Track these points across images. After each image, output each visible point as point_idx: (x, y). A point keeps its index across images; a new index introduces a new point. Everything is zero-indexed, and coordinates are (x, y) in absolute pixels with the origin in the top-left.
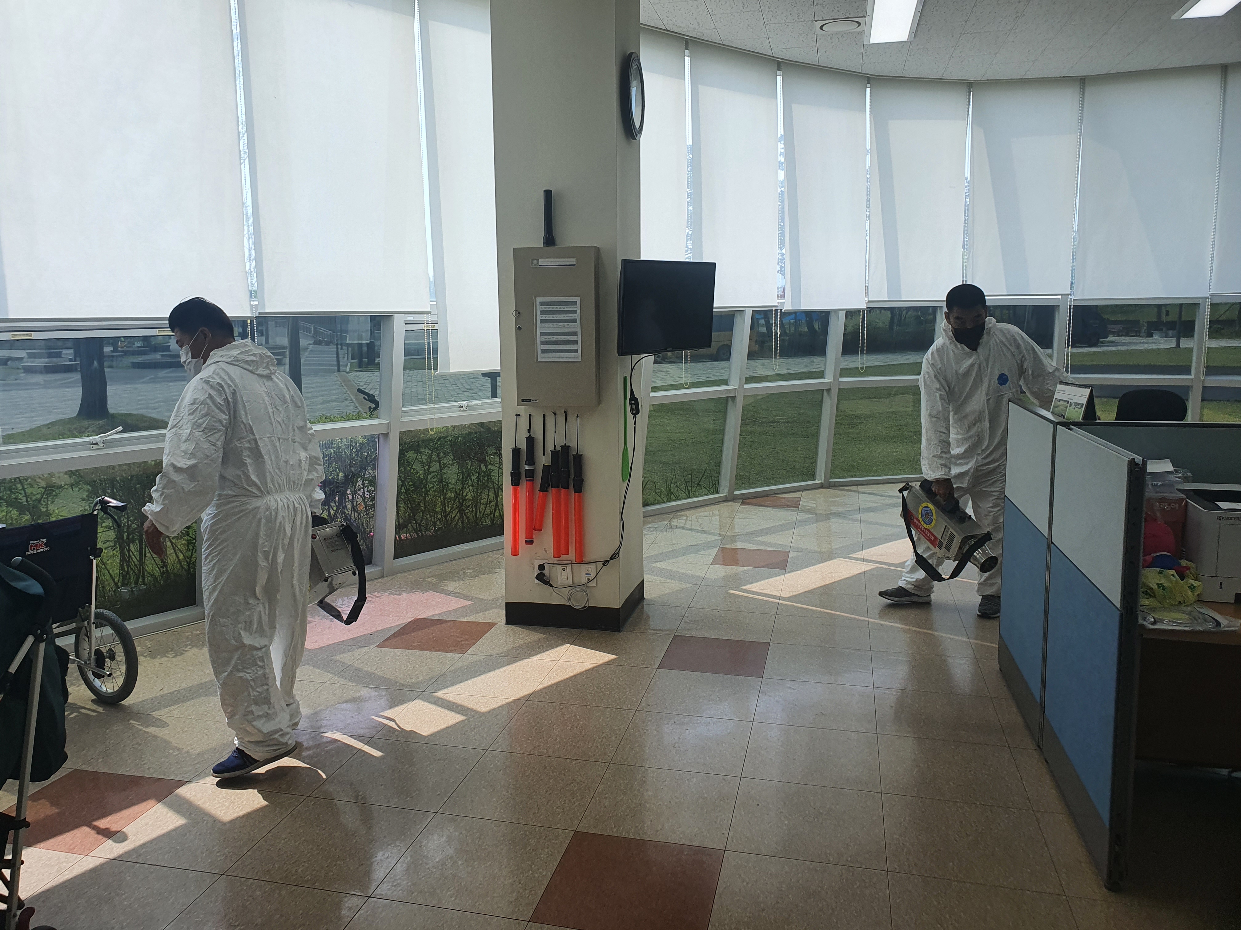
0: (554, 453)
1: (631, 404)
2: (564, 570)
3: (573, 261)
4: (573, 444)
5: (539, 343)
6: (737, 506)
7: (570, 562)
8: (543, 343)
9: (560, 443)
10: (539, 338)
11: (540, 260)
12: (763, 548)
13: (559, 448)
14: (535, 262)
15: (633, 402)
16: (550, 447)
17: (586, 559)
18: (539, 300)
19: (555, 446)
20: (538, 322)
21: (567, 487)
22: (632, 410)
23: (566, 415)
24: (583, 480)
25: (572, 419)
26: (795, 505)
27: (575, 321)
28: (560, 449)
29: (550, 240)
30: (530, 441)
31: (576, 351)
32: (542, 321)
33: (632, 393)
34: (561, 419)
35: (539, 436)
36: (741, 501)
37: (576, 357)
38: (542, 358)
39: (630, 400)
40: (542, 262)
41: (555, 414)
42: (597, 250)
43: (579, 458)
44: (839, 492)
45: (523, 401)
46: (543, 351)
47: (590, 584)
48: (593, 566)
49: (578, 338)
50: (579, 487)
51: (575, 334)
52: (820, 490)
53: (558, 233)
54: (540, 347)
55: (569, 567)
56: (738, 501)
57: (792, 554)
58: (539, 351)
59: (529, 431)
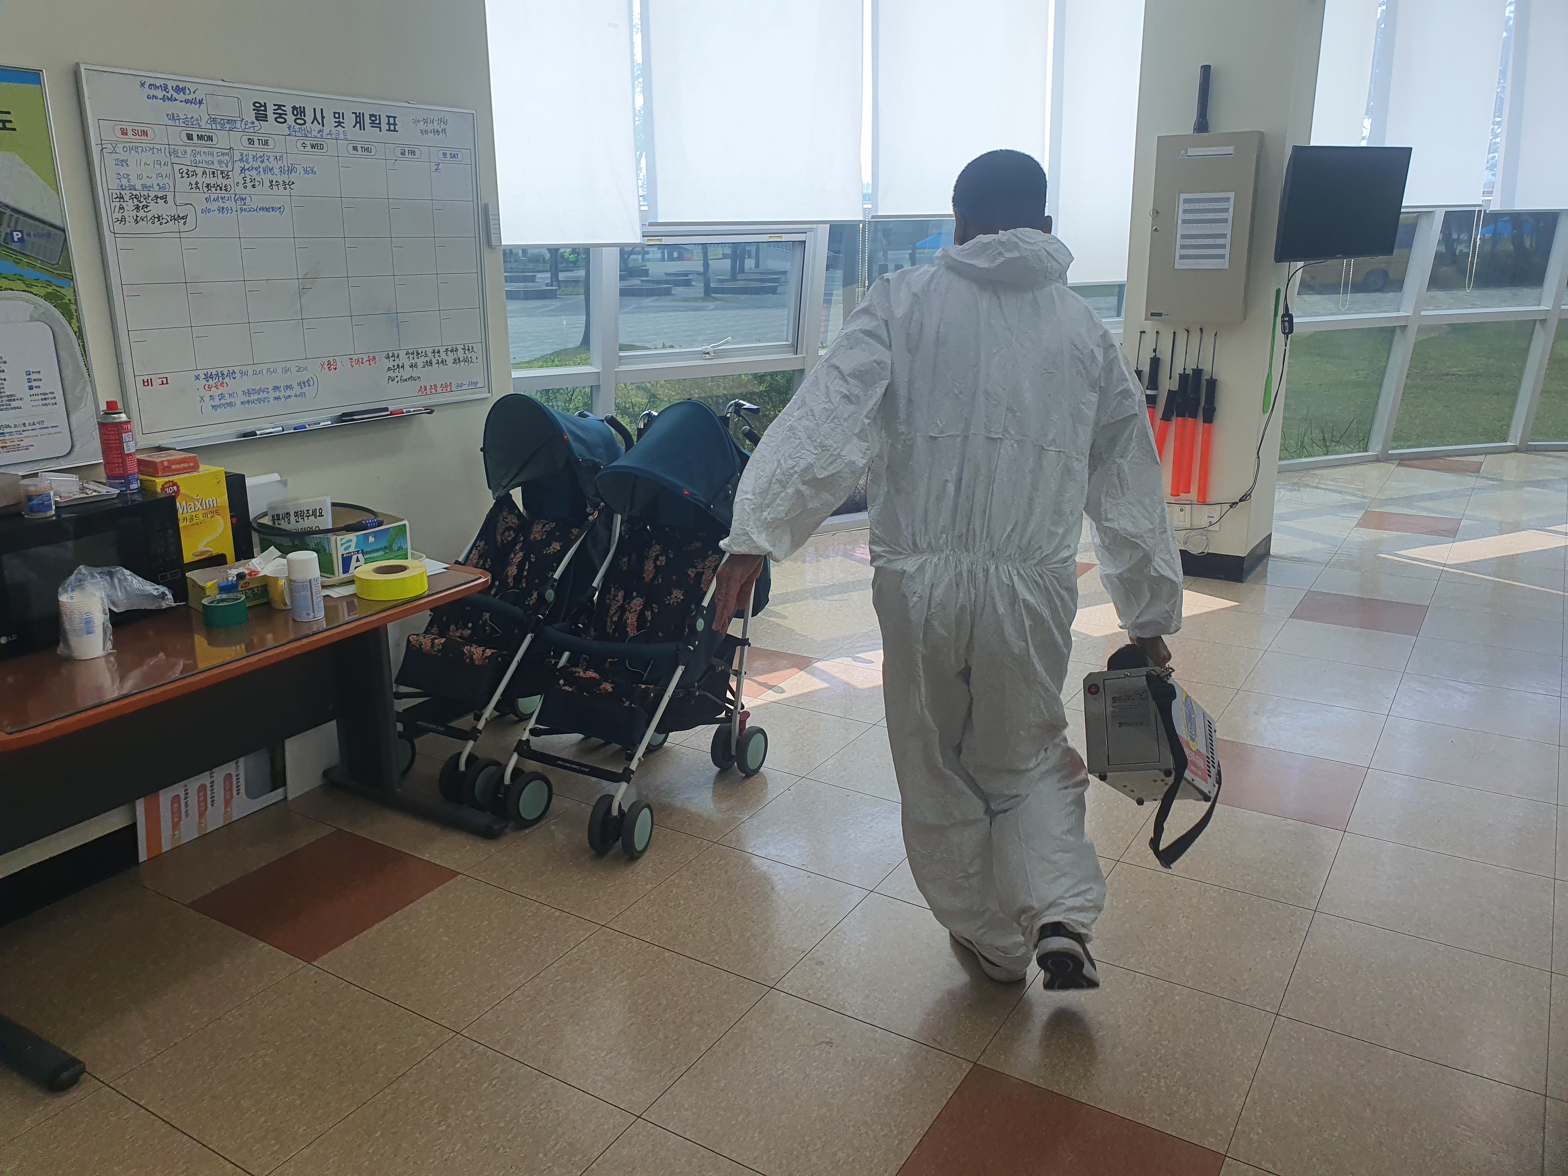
0: (1183, 377)
1: (1283, 322)
2: (1181, 510)
3: (1230, 150)
4: (1206, 367)
5: (1178, 247)
6: (1392, 467)
7: (1189, 502)
8: (1183, 247)
9: (1191, 366)
10: (1179, 242)
11: (1189, 150)
12: (1425, 514)
13: (1189, 371)
14: (1183, 152)
15: (1287, 319)
16: (1178, 370)
17: (1209, 501)
18: (1183, 196)
19: (1185, 369)
20: (1180, 222)
21: (1194, 416)
22: (1284, 328)
23: (1202, 332)
24: (1214, 409)
25: (1208, 339)
26: (1476, 470)
27: (1225, 221)
28: (1191, 372)
29: (1202, 125)
30: (1155, 363)
31: (1222, 257)
32: (1184, 221)
33: (1286, 308)
34: (1195, 337)
35: (1166, 357)
36: (1398, 462)
37: (1224, 264)
38: (1180, 264)
39: (1283, 316)
40: (1191, 152)
41: (1188, 332)
42: (1262, 135)
43: (1212, 384)
44: (1541, 458)
45: (1152, 314)
46: (1182, 257)
47: (1211, 528)
48: (1218, 507)
49: (1227, 241)
50: (1209, 416)
51: (1224, 236)
52: (1513, 454)
53: (1211, 116)
54: (1179, 252)
55: (1188, 508)
56: (1392, 461)
57: (1464, 523)
58: (1177, 256)
59: (1155, 350)
